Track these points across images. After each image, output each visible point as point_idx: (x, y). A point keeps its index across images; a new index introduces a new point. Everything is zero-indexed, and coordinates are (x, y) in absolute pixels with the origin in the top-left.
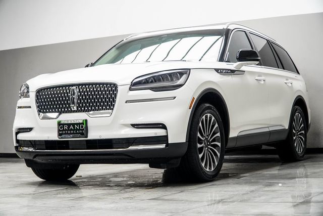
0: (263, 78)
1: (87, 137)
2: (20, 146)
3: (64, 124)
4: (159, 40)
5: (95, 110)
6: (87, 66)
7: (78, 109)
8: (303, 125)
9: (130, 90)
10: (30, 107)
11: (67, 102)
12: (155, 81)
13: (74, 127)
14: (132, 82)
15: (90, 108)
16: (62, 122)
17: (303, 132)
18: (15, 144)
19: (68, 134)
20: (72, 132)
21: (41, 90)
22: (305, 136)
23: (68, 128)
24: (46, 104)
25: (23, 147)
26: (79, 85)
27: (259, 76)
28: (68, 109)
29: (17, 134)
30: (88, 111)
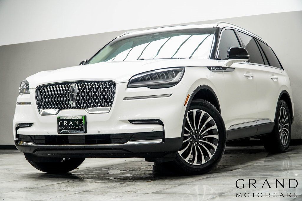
0: (251, 74)
1: (86, 132)
2: (20, 140)
3: (63, 120)
4: (152, 38)
5: (94, 106)
6: (82, 63)
7: (77, 105)
8: (287, 118)
9: (128, 88)
10: (30, 103)
11: (67, 99)
12: (152, 79)
13: (73, 123)
14: (129, 80)
15: (89, 105)
16: (62, 118)
17: (288, 124)
18: (15, 139)
19: (67, 129)
20: (72, 127)
21: (41, 87)
22: (289, 128)
23: (68, 123)
24: (46, 100)
25: (22, 141)
26: (77, 82)
27: (248, 72)
28: (67, 106)
29: (17, 129)
30: (87, 107)
